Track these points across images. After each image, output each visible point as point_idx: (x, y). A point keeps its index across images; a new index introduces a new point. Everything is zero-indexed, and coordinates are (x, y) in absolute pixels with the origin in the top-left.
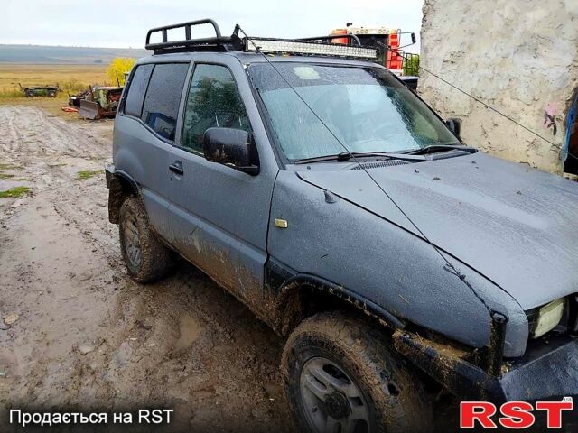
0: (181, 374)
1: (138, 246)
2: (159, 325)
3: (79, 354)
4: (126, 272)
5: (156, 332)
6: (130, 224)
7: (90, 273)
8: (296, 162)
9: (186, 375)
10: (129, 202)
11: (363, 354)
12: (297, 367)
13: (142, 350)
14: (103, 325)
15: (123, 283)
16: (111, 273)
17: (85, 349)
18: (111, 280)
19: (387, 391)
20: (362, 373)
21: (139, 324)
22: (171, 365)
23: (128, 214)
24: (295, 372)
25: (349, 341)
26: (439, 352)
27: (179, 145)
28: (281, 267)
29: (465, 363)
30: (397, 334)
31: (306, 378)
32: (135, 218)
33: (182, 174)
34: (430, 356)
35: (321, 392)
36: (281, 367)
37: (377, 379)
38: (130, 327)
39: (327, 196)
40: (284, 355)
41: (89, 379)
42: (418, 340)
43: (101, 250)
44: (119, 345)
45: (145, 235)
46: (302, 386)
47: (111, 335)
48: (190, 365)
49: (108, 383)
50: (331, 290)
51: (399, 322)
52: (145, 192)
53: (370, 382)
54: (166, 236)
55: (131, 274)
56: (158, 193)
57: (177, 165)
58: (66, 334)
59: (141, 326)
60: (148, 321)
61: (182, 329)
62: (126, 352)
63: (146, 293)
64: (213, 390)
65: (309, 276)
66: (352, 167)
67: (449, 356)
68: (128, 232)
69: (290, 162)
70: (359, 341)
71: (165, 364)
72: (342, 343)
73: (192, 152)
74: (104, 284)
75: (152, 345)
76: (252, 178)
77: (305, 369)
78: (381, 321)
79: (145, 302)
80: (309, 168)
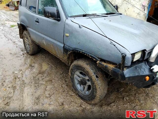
0: (43, 77)
1: (29, 45)
2: (36, 65)
3: (15, 74)
4: (26, 52)
5: (36, 67)
6: (26, 39)
7: (16, 53)
8: (71, 17)
9: (44, 78)
10: (25, 32)
11: (89, 68)
12: (73, 73)
13: (32, 72)
14: (21, 66)
15: (25, 55)
16: (22, 53)
17: (16, 72)
18: (22, 54)
19: (96, 77)
20: (89, 73)
21: (31, 65)
22: (40, 75)
23: (25, 36)
24: (72, 75)
25: (86, 65)
26: (108, 66)
27: (38, 14)
28: (68, 47)
29: (115, 68)
30: (98, 62)
31: (75, 76)
32: (27, 36)
33: (39, 22)
34: (106, 67)
35: (79, 79)
36: (69, 73)
37: (93, 74)
38: (28, 66)
39: (79, 26)
40: (70, 70)
41: (18, 80)
42: (103, 63)
43: (19, 47)
44: (26, 71)
45: (30, 41)
46: (74, 78)
47: (23, 68)
48: (45, 75)
49: (23, 80)
50: (81, 52)
51: (98, 59)
52: (29, 29)
53: (92, 75)
54: (36, 41)
55: (28, 53)
56: (33, 29)
57: (37, 20)
58: (11, 69)
59: (31, 66)
60: (33, 65)
61: (42, 66)
62: (27, 72)
63: (32, 57)
64: (52, 81)
65: (75, 49)
66: (87, 18)
67: (111, 67)
68: (25, 41)
69: (69, 17)
70: (88, 65)
71: (38, 75)
72: (84, 66)
73: (41, 16)
74: (20, 56)
75: (35, 70)
76: (58, 22)
77: (75, 73)
78: (94, 59)
79: (32, 60)
80: (74, 18)
